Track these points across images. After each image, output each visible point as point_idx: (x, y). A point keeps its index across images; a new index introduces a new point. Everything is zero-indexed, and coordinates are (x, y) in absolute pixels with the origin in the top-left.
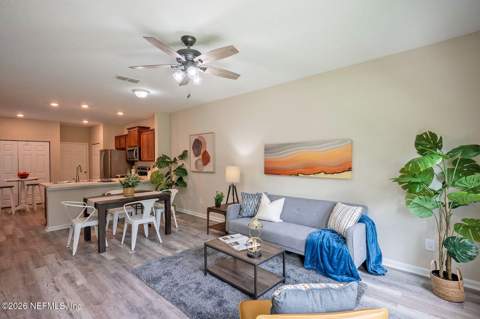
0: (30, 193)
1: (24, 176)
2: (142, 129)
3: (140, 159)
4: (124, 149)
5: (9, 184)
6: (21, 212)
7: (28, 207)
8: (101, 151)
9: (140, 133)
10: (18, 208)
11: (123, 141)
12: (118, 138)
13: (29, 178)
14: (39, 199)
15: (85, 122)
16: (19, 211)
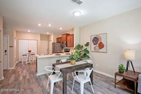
0: (32, 57)
1: (30, 51)
2: (68, 35)
3: (67, 46)
4: (60, 42)
5: (26, 54)
6: (29, 64)
7: (31, 62)
8: (52, 43)
9: (67, 36)
10: (28, 62)
11: (59, 39)
12: (58, 39)
13: (31, 52)
14: (34, 59)
15: (48, 33)
16: (28, 63)
